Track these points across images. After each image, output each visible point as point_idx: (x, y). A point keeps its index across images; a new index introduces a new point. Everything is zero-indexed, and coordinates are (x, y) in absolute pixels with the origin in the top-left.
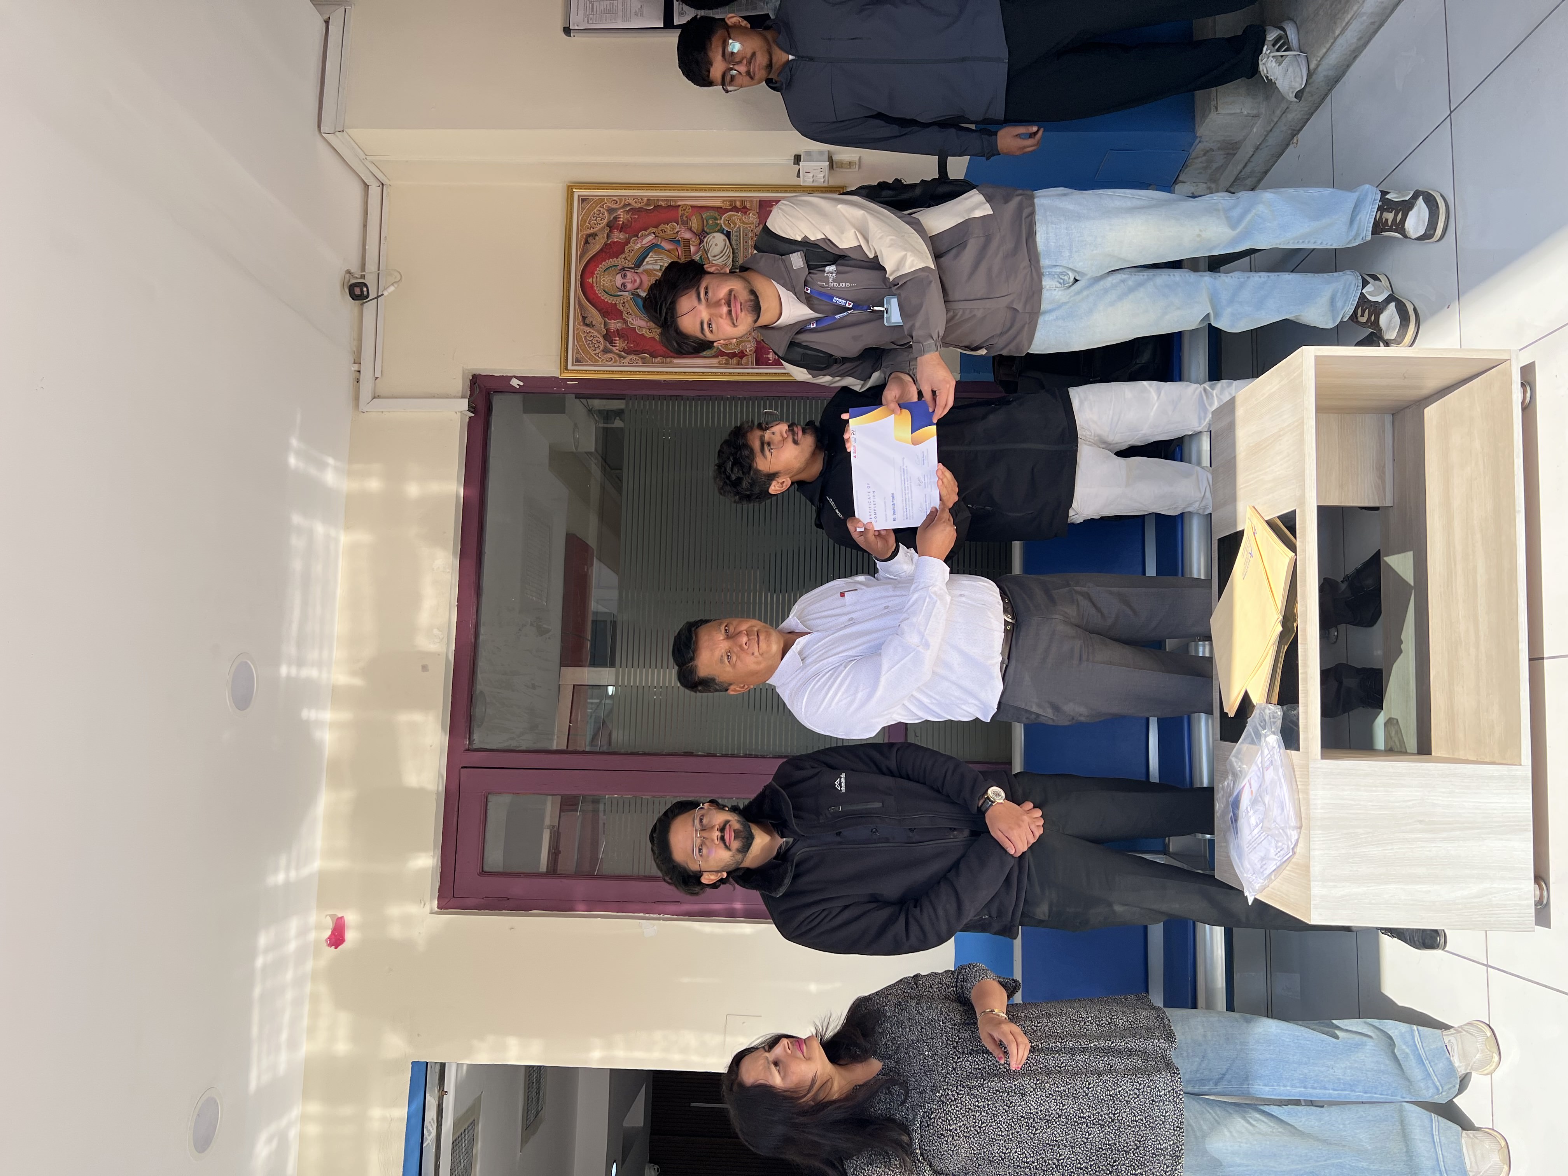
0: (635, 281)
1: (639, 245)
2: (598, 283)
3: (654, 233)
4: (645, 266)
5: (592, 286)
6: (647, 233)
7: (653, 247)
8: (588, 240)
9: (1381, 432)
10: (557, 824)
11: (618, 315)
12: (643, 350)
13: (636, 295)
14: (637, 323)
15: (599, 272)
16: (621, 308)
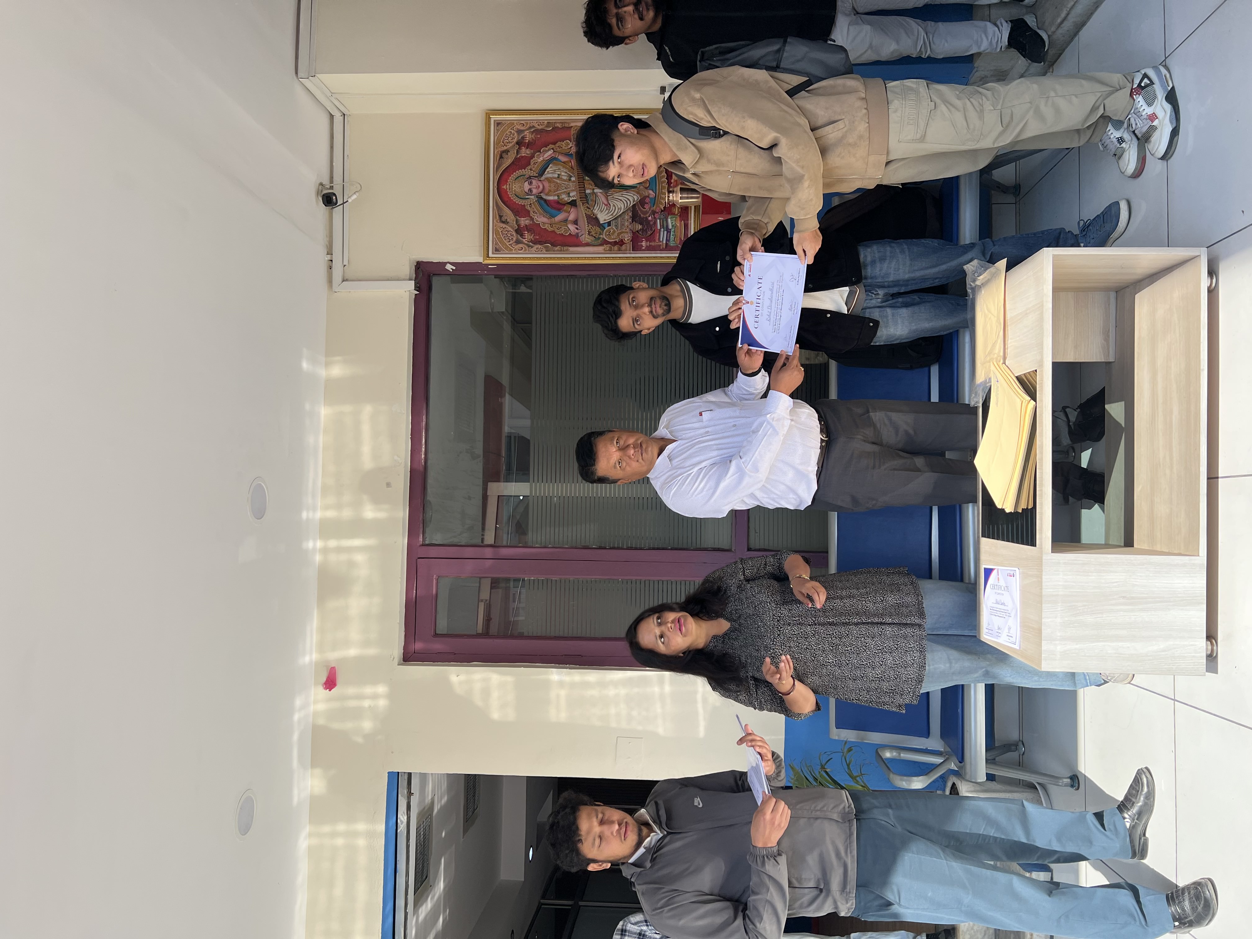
0: (539, 187)
1: (541, 159)
2: (511, 189)
3: (553, 149)
4: (547, 175)
5: (506, 192)
6: (547, 149)
7: (552, 160)
8: (502, 155)
9: (1107, 305)
10: (489, 598)
11: (526, 214)
12: (546, 241)
13: (540, 198)
14: (541, 219)
15: (511, 181)
16: (529, 208)
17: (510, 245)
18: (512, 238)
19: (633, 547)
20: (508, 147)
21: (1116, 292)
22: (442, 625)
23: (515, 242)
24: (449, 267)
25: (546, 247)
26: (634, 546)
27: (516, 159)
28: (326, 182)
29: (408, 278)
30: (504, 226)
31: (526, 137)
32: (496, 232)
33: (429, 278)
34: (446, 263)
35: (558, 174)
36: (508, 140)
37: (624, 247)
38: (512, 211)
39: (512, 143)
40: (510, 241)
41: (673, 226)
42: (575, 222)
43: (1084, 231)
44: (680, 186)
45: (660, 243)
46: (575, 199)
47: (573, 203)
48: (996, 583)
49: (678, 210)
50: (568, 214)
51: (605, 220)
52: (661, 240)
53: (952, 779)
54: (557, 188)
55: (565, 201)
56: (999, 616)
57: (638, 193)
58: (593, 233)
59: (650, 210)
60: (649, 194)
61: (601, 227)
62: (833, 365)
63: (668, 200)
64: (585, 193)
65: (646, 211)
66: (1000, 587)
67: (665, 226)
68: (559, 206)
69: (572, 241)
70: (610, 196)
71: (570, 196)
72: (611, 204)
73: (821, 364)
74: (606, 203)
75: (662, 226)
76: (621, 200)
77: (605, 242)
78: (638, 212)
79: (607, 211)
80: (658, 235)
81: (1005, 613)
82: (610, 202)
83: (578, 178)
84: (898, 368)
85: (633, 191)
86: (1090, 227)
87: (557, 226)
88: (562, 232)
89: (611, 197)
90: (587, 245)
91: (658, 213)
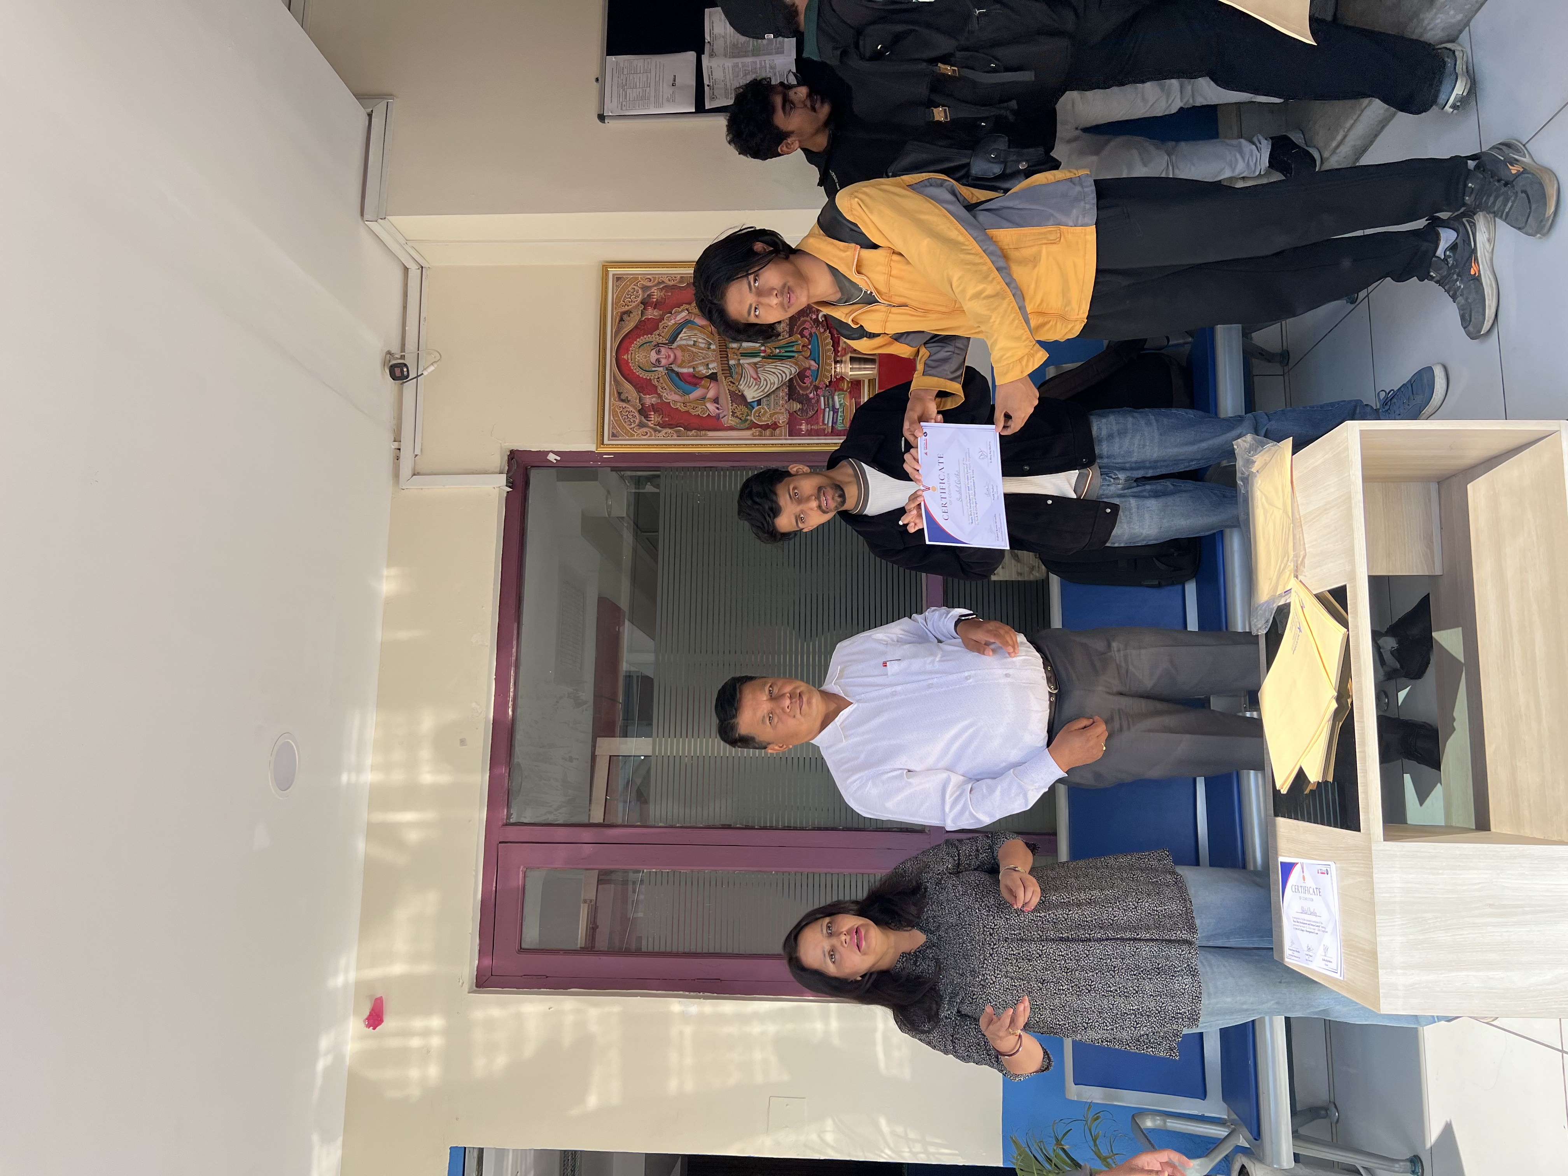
0: (669, 356)
1: (673, 321)
2: (633, 360)
3: (687, 310)
4: (679, 342)
5: (627, 362)
6: (680, 310)
7: (686, 323)
8: (622, 318)
9: (1427, 500)
10: (595, 899)
11: (653, 389)
12: (678, 424)
13: (670, 370)
14: (672, 397)
15: (634, 349)
16: (656, 383)
17: (631, 429)
18: (634, 421)
19: (791, 827)
20: (630, 307)
21: (1438, 483)
22: (532, 935)
23: (638, 425)
24: (552, 457)
25: (677, 432)
26: (792, 825)
27: (640, 321)
28: (396, 349)
29: (498, 470)
30: (624, 405)
31: (653, 295)
32: (613, 413)
33: (526, 472)
34: (548, 452)
35: (694, 341)
36: (630, 298)
37: (778, 431)
38: (634, 387)
39: (636, 303)
40: (631, 425)
41: (840, 405)
42: (716, 400)
43: (1386, 405)
44: (850, 355)
45: (825, 427)
46: (715, 371)
47: (713, 377)
48: (1301, 883)
49: (848, 384)
50: (706, 390)
51: (754, 398)
52: (826, 422)
53: (1241, 1160)
54: (693, 359)
55: (703, 374)
56: (1307, 931)
57: (796, 364)
58: (738, 414)
59: (811, 385)
60: (810, 365)
61: (749, 406)
62: (1055, 582)
63: (835, 372)
64: (728, 364)
65: (807, 386)
66: (1306, 890)
67: (831, 405)
68: (694, 380)
69: (713, 424)
70: (760, 367)
71: (709, 368)
72: (762, 379)
73: (1037, 581)
74: (755, 376)
75: (827, 405)
76: (774, 373)
77: (754, 426)
78: (797, 389)
79: (757, 387)
80: (822, 416)
81: (1319, 926)
82: (759, 375)
83: (719, 346)
84: (1141, 586)
85: (790, 362)
86: (1394, 400)
87: (692, 405)
88: (699, 413)
89: (762, 369)
90: (731, 428)
91: (822, 388)
